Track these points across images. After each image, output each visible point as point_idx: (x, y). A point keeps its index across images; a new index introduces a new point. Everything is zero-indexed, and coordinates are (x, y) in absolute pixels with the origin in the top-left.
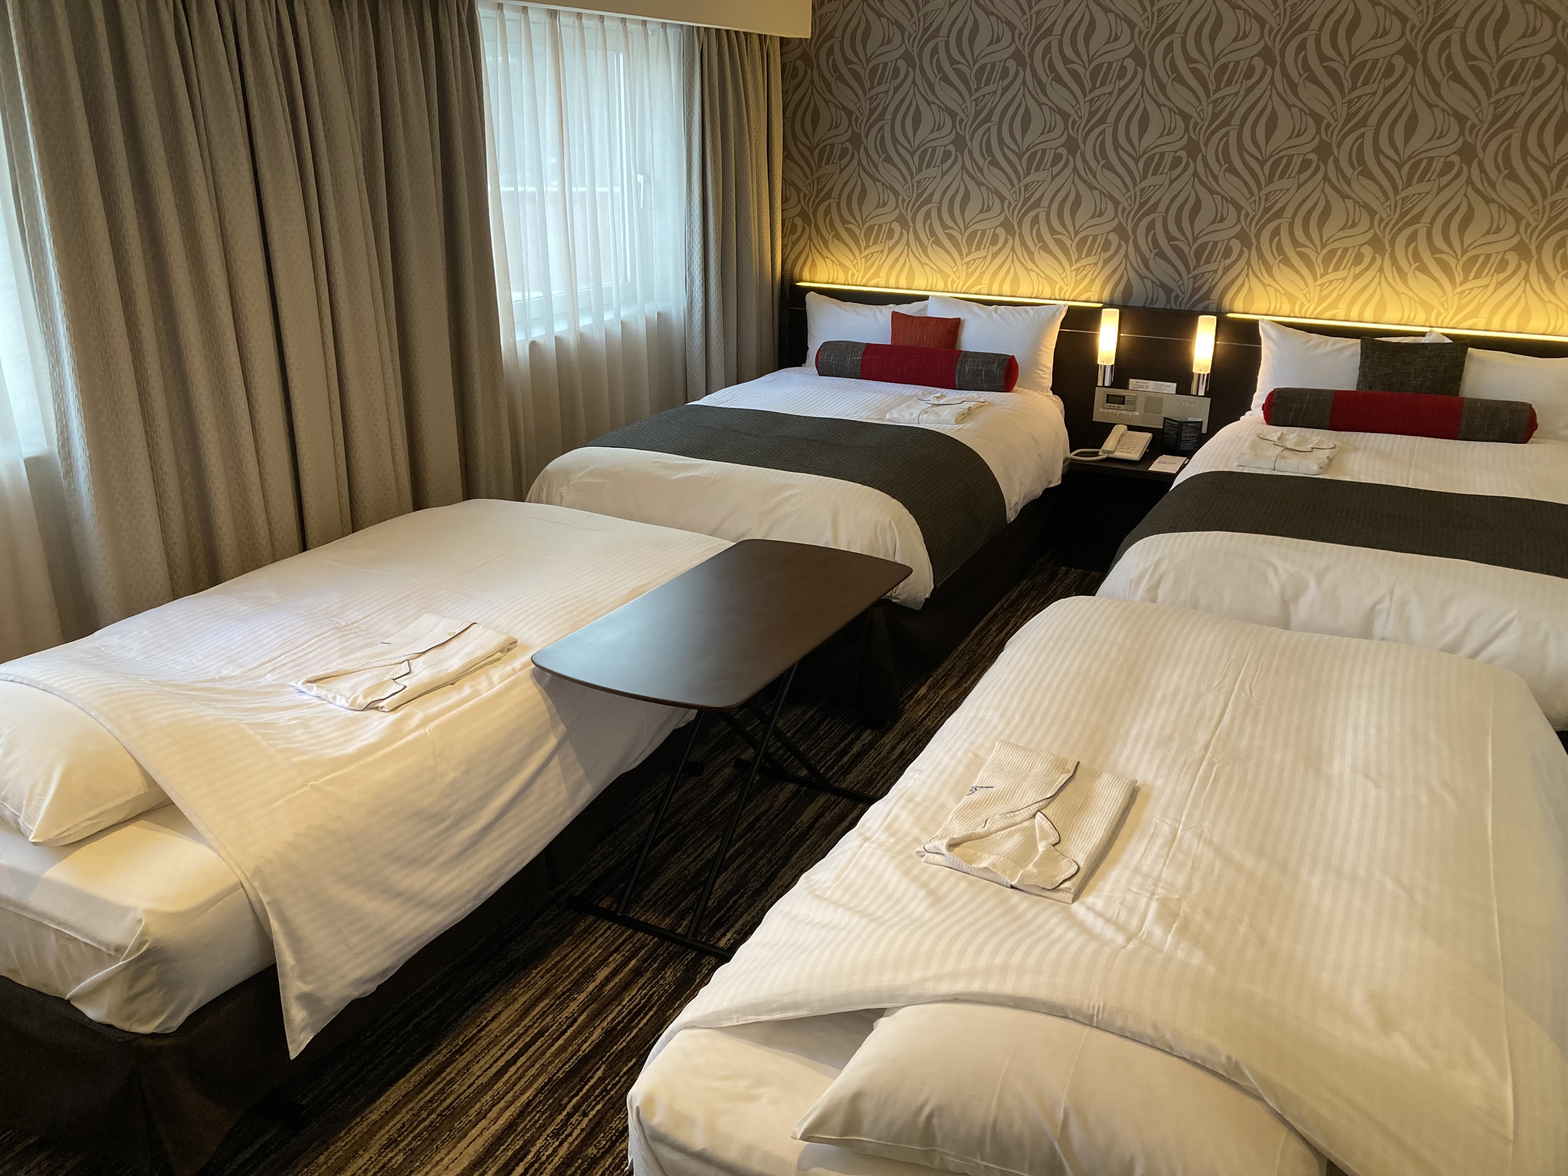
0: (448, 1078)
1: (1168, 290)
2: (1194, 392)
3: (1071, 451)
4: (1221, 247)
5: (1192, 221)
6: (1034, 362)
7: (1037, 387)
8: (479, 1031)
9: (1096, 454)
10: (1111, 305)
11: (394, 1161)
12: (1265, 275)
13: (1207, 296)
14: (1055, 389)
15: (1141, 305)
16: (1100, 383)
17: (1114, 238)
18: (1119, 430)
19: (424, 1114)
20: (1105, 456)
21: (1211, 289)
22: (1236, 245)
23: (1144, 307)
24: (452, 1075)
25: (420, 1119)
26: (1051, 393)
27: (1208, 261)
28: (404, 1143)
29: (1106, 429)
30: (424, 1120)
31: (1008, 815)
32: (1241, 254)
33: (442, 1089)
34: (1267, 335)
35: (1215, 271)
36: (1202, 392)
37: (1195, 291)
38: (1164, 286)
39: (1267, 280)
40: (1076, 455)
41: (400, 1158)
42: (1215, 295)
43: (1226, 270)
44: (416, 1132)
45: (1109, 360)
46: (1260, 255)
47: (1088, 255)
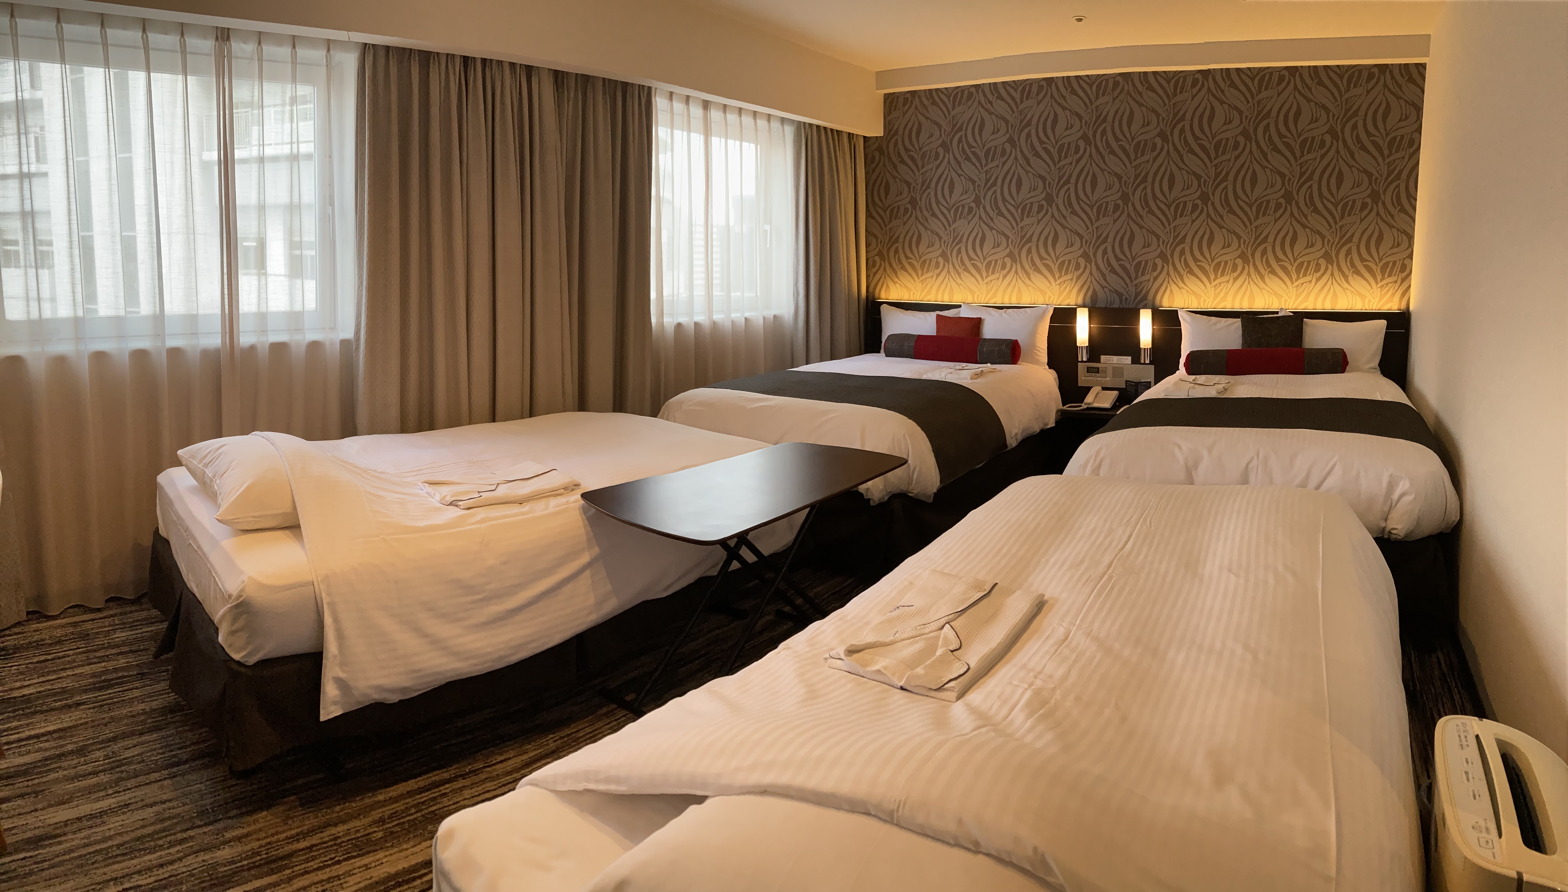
0: (443, 792)
1: (1120, 295)
2: (1142, 361)
3: (1064, 405)
4: (1150, 263)
5: (1130, 247)
6: (1033, 345)
7: (1036, 362)
8: (484, 767)
9: (1081, 406)
10: (1084, 306)
11: (375, 835)
12: (1180, 281)
13: (1145, 297)
14: (1051, 364)
15: (1104, 306)
16: (1080, 360)
17: (1082, 261)
18: (1096, 390)
19: (413, 810)
20: (1086, 407)
21: (1147, 293)
22: (1159, 262)
23: (1106, 308)
24: (447, 791)
25: (409, 813)
26: (1047, 367)
27: (1143, 274)
28: (389, 825)
29: (1088, 389)
30: (412, 814)
31: (919, 628)
32: (1163, 267)
33: (435, 798)
34: (1184, 320)
35: (1149, 280)
36: (1147, 361)
37: (1137, 294)
38: (1117, 292)
39: (1181, 284)
40: (1068, 407)
41: (380, 834)
42: (1150, 297)
43: (1156, 278)
44: (402, 821)
45: (1084, 343)
46: (1175, 269)
47: (1066, 274)
